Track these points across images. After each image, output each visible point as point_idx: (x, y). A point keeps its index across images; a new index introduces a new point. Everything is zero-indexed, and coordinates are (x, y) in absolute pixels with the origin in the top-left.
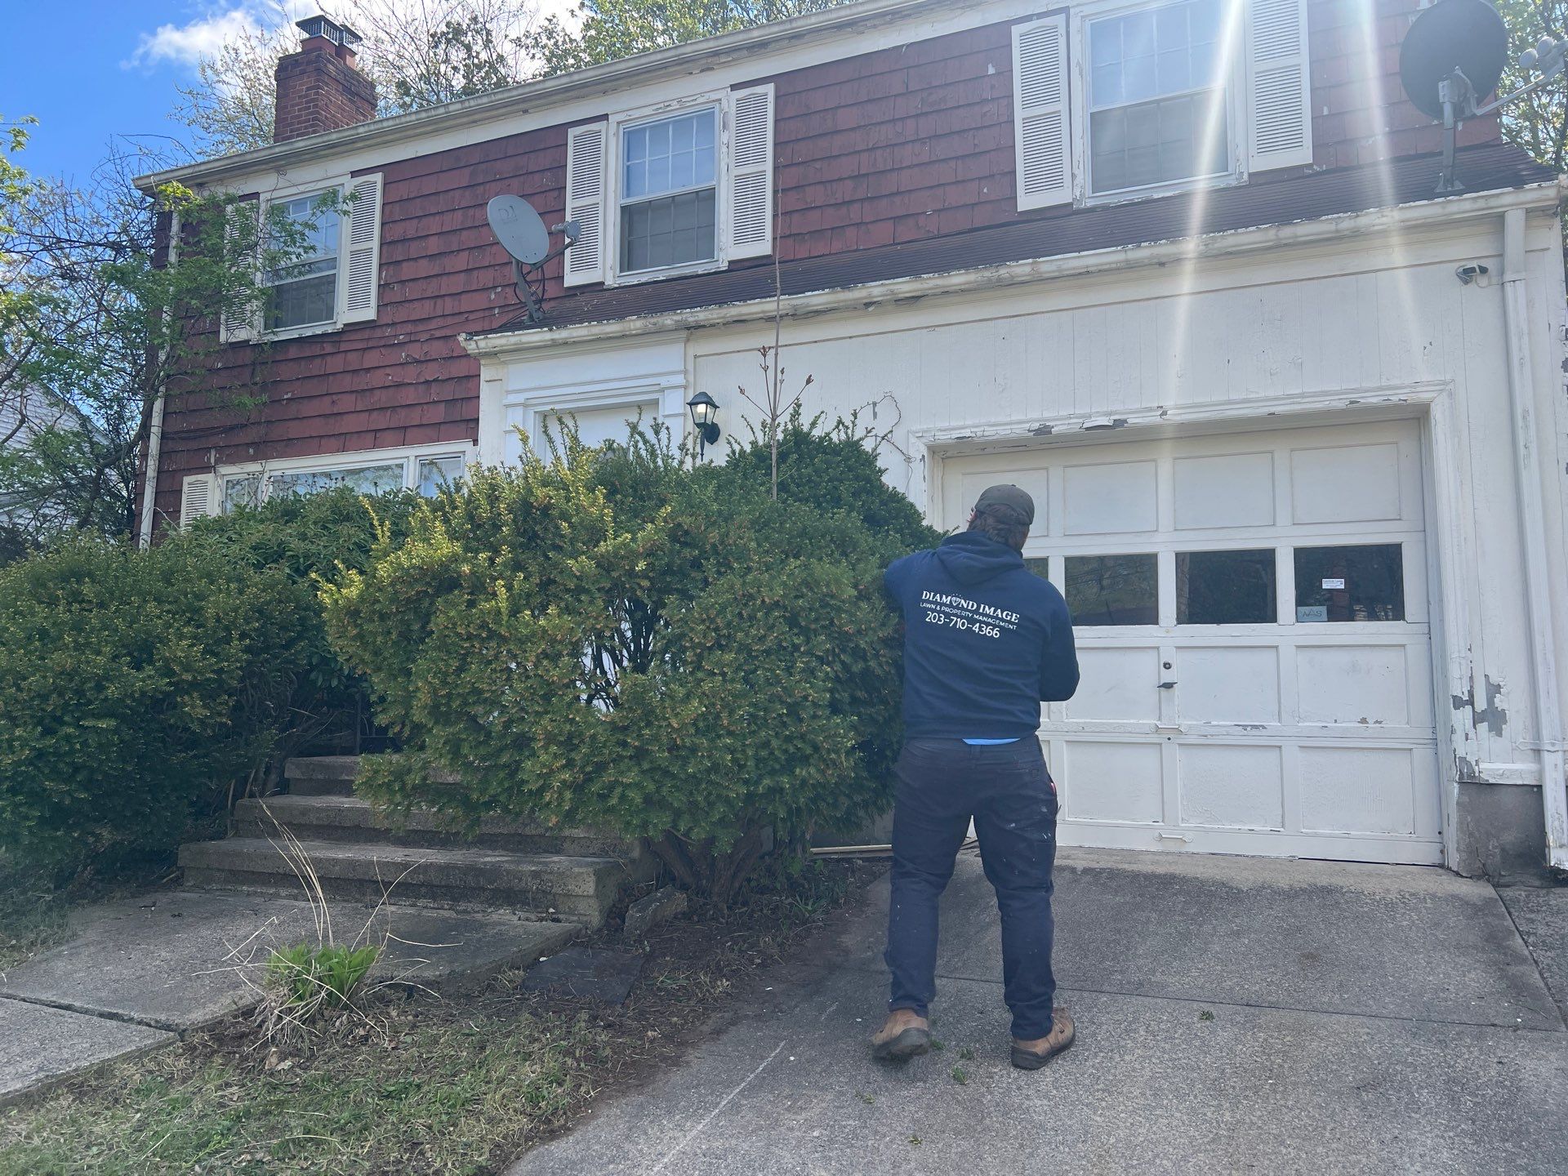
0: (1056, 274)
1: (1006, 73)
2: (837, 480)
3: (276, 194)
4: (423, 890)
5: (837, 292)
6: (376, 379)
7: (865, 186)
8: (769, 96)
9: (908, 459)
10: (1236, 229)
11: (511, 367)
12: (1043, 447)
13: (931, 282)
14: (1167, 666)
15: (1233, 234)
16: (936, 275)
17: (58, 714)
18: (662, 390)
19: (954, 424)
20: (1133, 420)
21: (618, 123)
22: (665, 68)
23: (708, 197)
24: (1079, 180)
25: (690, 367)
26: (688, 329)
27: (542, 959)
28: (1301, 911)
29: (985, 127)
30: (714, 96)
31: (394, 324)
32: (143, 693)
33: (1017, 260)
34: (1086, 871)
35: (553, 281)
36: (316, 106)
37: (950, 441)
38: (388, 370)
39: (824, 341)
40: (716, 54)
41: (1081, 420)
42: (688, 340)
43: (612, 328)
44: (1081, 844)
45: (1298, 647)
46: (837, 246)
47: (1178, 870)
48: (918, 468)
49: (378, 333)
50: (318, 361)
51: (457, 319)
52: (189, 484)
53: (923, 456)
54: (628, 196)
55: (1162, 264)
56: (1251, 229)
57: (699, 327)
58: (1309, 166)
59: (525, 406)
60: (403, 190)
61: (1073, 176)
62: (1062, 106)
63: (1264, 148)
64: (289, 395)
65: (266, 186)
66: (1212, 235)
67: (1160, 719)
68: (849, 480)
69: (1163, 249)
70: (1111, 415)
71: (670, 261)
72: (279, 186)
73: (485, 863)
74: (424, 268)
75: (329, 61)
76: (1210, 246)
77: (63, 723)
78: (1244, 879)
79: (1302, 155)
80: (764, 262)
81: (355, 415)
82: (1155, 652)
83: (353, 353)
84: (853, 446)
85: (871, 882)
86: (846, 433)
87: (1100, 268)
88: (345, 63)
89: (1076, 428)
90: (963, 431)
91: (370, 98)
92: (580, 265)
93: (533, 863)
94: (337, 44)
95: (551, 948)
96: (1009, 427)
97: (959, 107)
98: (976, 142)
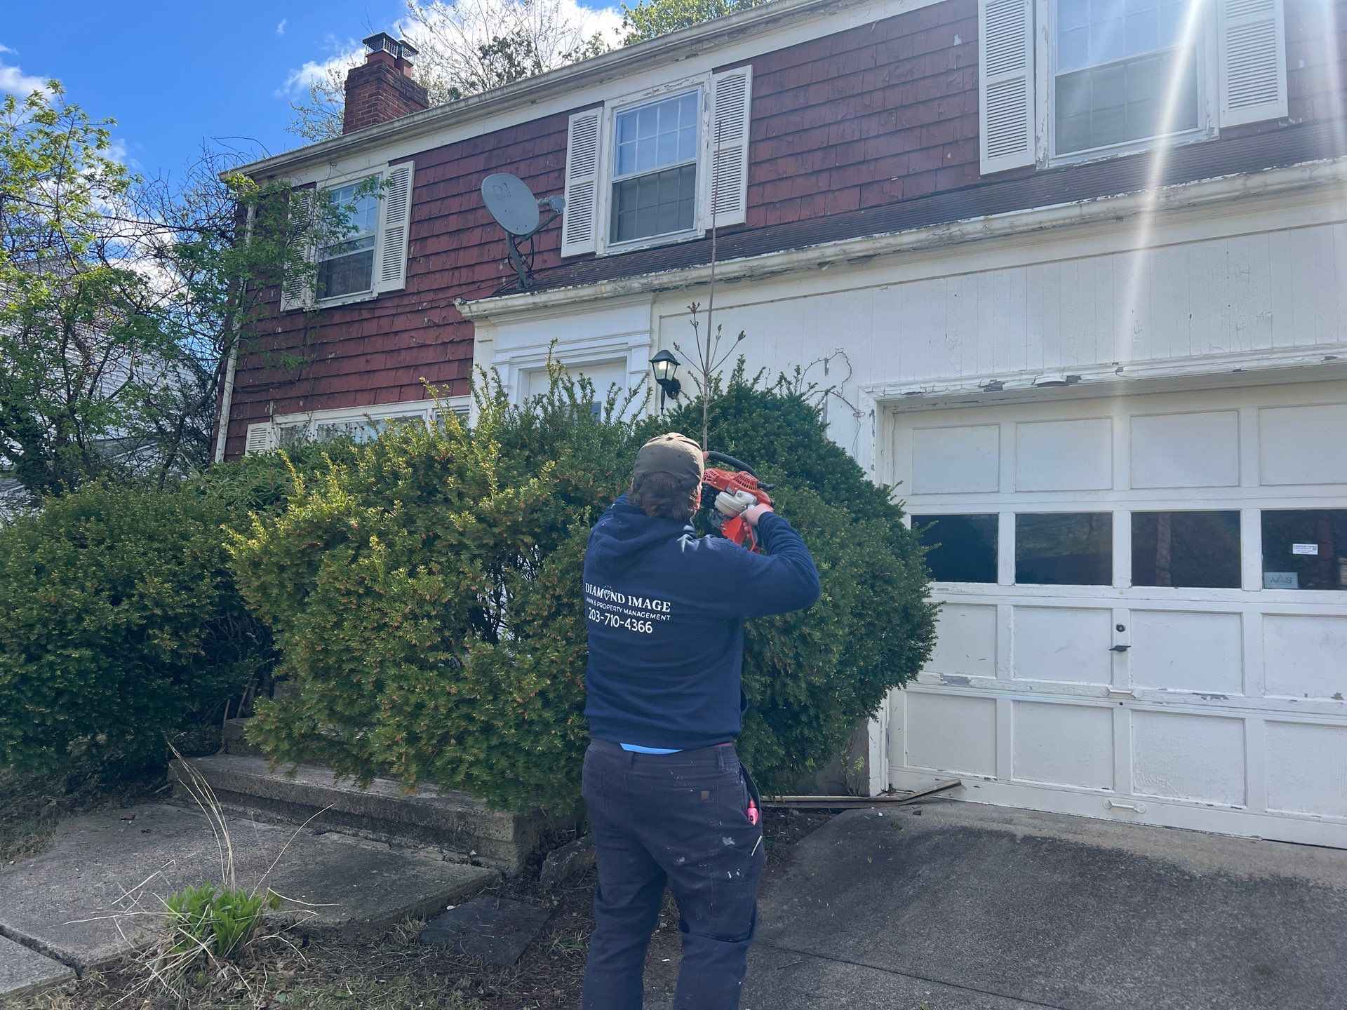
0: (1009, 231)
1: (972, 43)
2: (774, 434)
3: (329, 183)
4: (365, 821)
5: (792, 253)
6: (405, 340)
7: (833, 156)
8: (746, 77)
9: (857, 414)
10: (1199, 179)
11: (500, 328)
12: (995, 403)
13: (883, 241)
14: (1120, 628)
15: (1195, 185)
16: (888, 234)
17: (43, 642)
18: (630, 349)
19: (903, 380)
20: (1087, 376)
21: (612, 108)
22: (655, 56)
23: (687, 174)
24: (1043, 143)
25: (656, 328)
26: (654, 291)
27: (448, 908)
28: (1260, 908)
29: (949, 96)
30: (697, 80)
31: (419, 293)
32: (116, 626)
33: (969, 218)
34: (1027, 839)
35: (552, 253)
36: (376, 110)
37: (900, 396)
38: (412, 334)
39: (780, 300)
40: (699, 41)
41: (1033, 377)
42: (654, 302)
43: (586, 291)
44: (1026, 806)
45: (1265, 615)
46: (805, 213)
47: (1126, 845)
48: (867, 423)
49: (405, 301)
50: (356, 326)
51: (471, 288)
52: (252, 431)
53: (873, 411)
54: (620, 173)
55: (1119, 218)
56: (1217, 178)
57: (663, 289)
58: (1284, 120)
59: (511, 363)
60: (430, 176)
61: (1037, 139)
62: (1027, 72)
63: (1235, 104)
64: (333, 355)
65: (322, 176)
66: (1173, 186)
67: (1112, 683)
68: (786, 434)
69: (1120, 202)
70: (1063, 371)
71: (656, 231)
72: (332, 176)
73: (417, 800)
74: (445, 243)
75: (388, 71)
76: (1172, 198)
77: (48, 651)
78: (1198, 863)
79: (1278, 109)
80: (738, 229)
81: (384, 372)
82: (1107, 614)
83: (385, 318)
84: (795, 402)
85: (802, 837)
86: (789, 389)
87: (1054, 223)
88: (402, 72)
89: (1027, 385)
90: (912, 387)
91: (423, 102)
92: (576, 237)
93: (461, 802)
94: (396, 57)
95: (461, 895)
96: (959, 383)
97: (925, 78)
98: (941, 111)
